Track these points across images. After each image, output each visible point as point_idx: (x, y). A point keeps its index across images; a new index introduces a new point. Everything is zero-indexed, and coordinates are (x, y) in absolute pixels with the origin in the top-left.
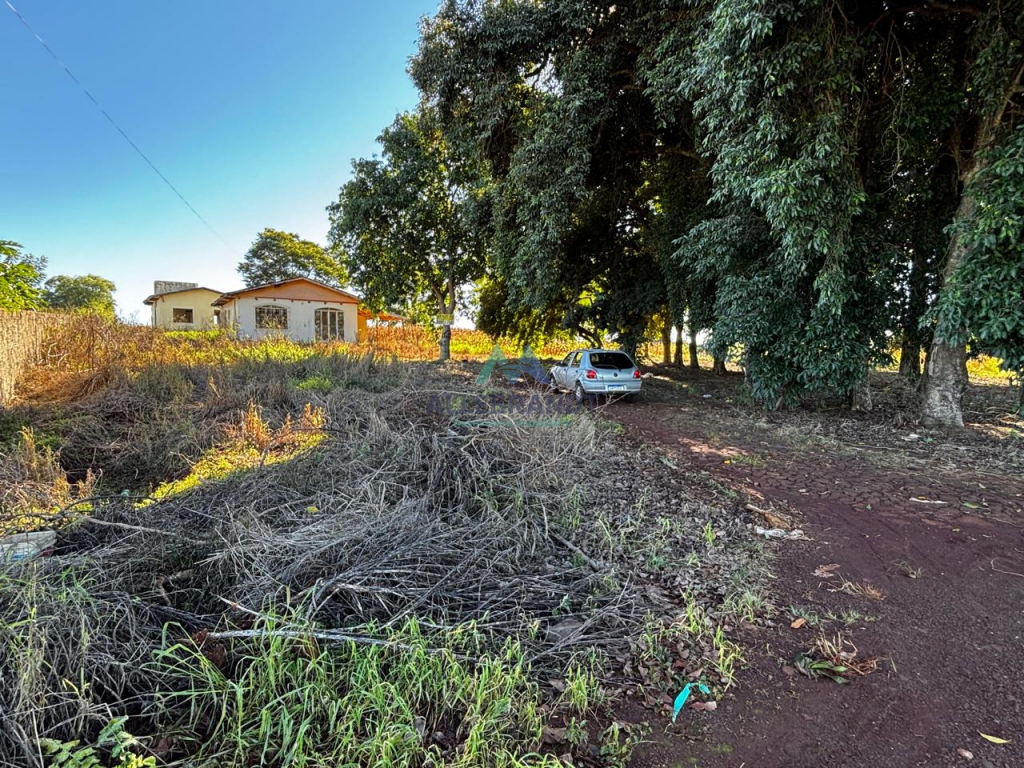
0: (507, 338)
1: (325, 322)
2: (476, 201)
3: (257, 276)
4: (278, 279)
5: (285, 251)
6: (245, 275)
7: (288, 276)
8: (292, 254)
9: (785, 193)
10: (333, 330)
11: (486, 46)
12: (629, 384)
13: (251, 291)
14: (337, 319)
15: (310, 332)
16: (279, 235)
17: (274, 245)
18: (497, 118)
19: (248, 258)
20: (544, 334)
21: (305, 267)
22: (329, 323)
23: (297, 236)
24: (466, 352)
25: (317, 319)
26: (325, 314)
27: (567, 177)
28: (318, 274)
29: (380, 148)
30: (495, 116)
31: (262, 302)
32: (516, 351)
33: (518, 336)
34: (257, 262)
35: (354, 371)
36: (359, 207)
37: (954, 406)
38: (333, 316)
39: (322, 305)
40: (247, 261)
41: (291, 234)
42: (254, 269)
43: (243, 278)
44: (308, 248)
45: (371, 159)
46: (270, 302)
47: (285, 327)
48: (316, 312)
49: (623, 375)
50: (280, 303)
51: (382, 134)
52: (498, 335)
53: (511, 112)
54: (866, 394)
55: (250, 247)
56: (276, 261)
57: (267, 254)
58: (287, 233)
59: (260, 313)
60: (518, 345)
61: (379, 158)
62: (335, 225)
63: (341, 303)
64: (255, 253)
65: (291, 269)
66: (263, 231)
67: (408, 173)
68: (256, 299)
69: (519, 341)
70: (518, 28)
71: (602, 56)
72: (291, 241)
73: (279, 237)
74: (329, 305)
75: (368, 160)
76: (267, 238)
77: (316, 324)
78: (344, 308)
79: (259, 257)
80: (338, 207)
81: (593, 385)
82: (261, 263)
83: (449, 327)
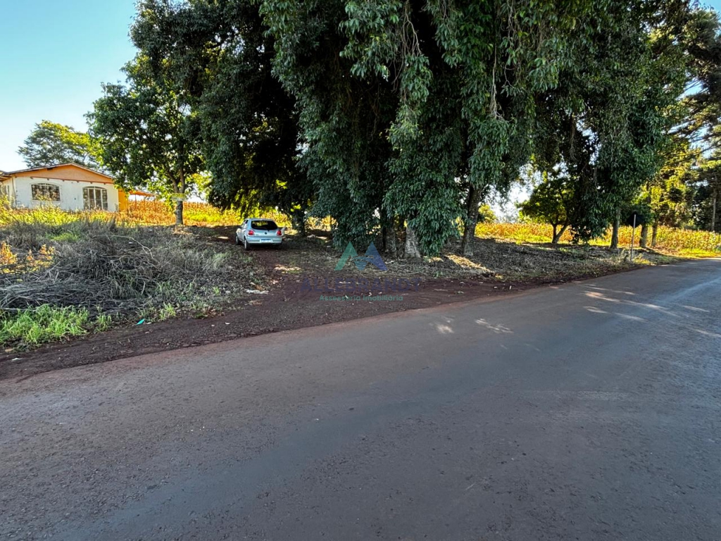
0: (232, 210)
1: (92, 197)
2: (190, 120)
3: (36, 159)
4: (56, 162)
5: (61, 140)
6: (26, 157)
7: (65, 159)
8: (68, 143)
9: (320, 140)
10: (99, 202)
11: (176, 29)
12: (274, 239)
13: (31, 172)
14: (102, 194)
15: (79, 204)
16: (55, 126)
17: (51, 134)
18: (186, 75)
19: (27, 143)
20: (259, 209)
21: (79, 153)
22: (95, 198)
23: (71, 128)
24: (205, 220)
25: (85, 194)
26: (91, 191)
27: (233, 115)
28: (92, 159)
29: (124, 76)
30: (185, 73)
31: (37, 181)
32: (239, 220)
33: (240, 210)
34: (36, 146)
35: (101, 230)
36: (107, 117)
37: (415, 248)
38: (98, 192)
39: (89, 184)
40: (26, 146)
41: (66, 127)
42: (34, 153)
43: (24, 160)
44: (82, 138)
45: (117, 84)
46: (44, 181)
47: (58, 199)
48: (84, 189)
49: (270, 234)
50: (53, 182)
51: (124, 66)
52: (224, 209)
53: (196, 72)
54: (391, 244)
55: (30, 134)
56: (53, 148)
57: (45, 141)
58: (63, 125)
59: (35, 188)
60: (241, 216)
61: (122, 84)
62: (92, 128)
63: (105, 183)
64: (34, 140)
65: (68, 154)
66: (40, 122)
67: (145, 96)
68: (32, 178)
69: (242, 214)
70: (197, 21)
71: (252, 44)
72: (67, 131)
73: (56, 128)
74: (94, 185)
75: (114, 84)
76: (44, 128)
77: (85, 198)
78: (107, 187)
79: (38, 143)
80: (93, 115)
81: (253, 239)
82: (40, 149)
83: (181, 202)
